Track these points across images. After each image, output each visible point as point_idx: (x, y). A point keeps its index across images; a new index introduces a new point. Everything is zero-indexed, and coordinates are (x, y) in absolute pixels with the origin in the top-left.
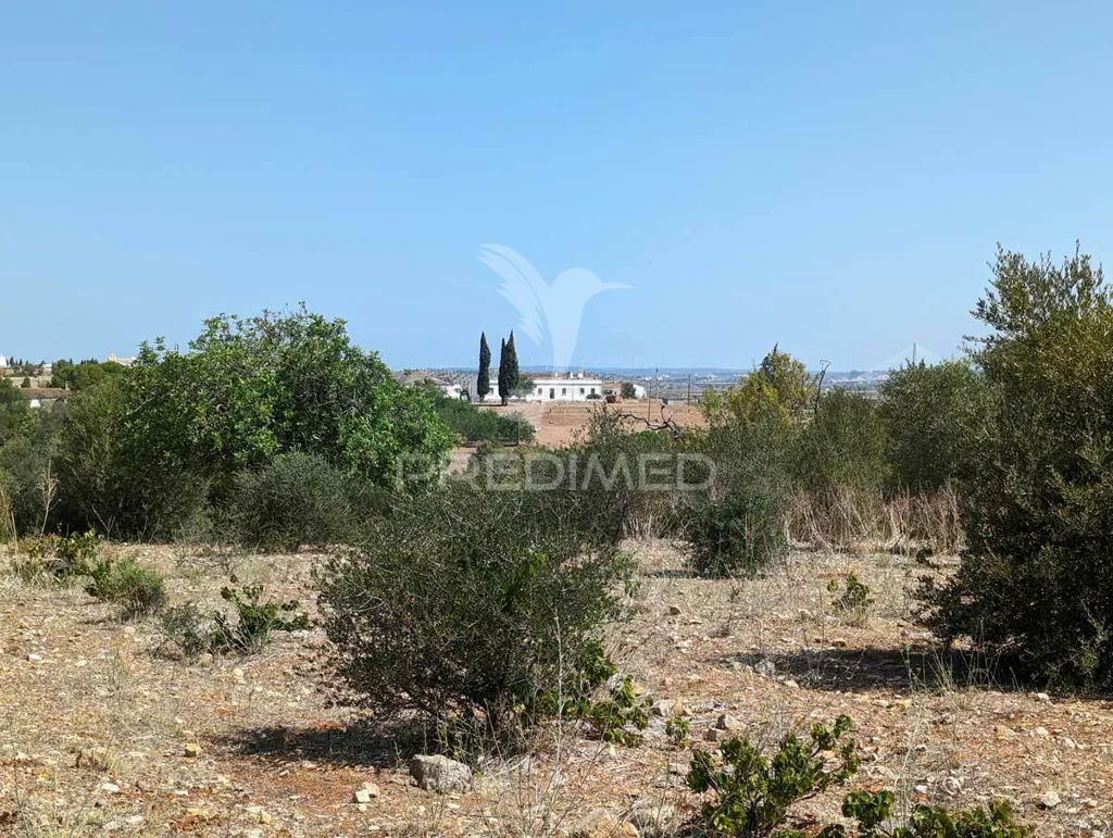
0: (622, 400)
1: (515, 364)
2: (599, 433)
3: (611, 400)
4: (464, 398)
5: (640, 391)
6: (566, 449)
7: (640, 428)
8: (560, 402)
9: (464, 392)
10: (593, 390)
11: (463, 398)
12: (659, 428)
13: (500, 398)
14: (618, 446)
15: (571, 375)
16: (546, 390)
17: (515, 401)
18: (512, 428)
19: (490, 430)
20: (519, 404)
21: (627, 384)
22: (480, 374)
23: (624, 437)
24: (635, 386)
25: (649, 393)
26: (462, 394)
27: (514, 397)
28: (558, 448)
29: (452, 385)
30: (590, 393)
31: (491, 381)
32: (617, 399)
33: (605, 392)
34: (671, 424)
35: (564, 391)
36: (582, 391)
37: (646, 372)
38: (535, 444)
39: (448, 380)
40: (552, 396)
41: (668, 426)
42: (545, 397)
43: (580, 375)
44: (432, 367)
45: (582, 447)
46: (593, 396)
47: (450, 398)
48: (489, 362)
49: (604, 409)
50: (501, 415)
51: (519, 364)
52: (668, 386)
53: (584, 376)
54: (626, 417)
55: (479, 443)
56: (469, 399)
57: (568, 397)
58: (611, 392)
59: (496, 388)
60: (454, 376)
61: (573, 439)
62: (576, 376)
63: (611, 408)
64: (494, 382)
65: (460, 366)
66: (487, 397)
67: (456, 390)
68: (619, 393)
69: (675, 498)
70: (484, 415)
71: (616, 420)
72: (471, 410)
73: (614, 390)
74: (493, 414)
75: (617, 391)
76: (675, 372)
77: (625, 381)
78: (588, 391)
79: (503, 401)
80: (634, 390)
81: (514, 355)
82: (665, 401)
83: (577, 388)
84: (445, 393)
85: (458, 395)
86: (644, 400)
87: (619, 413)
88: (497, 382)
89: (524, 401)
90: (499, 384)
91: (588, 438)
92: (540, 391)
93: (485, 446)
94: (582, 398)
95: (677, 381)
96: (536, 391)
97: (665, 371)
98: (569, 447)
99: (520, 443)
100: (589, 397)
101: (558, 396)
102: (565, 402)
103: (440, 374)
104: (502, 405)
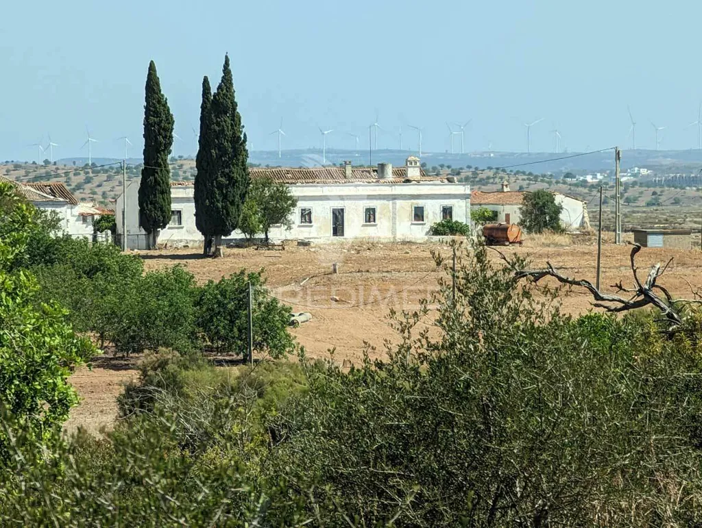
0: (525, 236)
1: (238, 144)
2: (466, 319)
3: (495, 236)
4: (105, 238)
5: (573, 212)
6: (380, 365)
7: (577, 306)
8: (360, 246)
9: (105, 223)
10: (447, 211)
11: (101, 237)
12: (627, 306)
13: (199, 237)
14: (518, 355)
15: (389, 170)
16: (322, 213)
17: (239, 244)
18: (233, 317)
19: (174, 322)
20: (251, 250)
21: (538, 195)
22: (146, 173)
23: (531, 331)
24: (559, 199)
25: (598, 218)
26: (98, 226)
27: (237, 234)
28: (359, 365)
29: (73, 203)
30: (439, 219)
31: (175, 193)
32: (513, 233)
33: (480, 217)
34: (656, 293)
35: (370, 215)
36: (419, 214)
37: (592, 160)
38: (293, 358)
39: (63, 193)
40: (338, 229)
41: (649, 299)
42: (319, 233)
43: (413, 173)
44: (21, 159)
45: (423, 358)
46: (447, 227)
47: (67, 238)
48: (169, 140)
49: (480, 257)
50: (201, 282)
51: (249, 146)
52: (648, 197)
53: (424, 173)
54: (538, 276)
55: (145, 357)
56: (117, 239)
57: (381, 231)
58: (495, 215)
59: (189, 211)
60: (75, 180)
61: (397, 340)
62: (401, 174)
63: (495, 257)
64: (182, 196)
65: (91, 154)
66: (164, 235)
67: (84, 218)
68: (516, 217)
69: (673, 489)
70: (159, 281)
71: (511, 285)
72: (122, 270)
73: (504, 210)
74: (180, 278)
75: (512, 212)
76: (668, 161)
77: (534, 187)
78: (434, 216)
79: (208, 244)
80: (558, 210)
81: (235, 119)
82: (641, 238)
83: (406, 207)
84: (54, 224)
85: (86, 231)
86: (584, 235)
87: (518, 269)
88: (191, 193)
89: (265, 243)
90: (198, 199)
91: (437, 336)
92: (306, 216)
93: (163, 365)
94: (419, 233)
95: (671, 183)
96: (295, 216)
97: (642, 158)
98: (386, 360)
99: (255, 355)
100: (436, 231)
101: (354, 228)
102: (372, 246)
103: (41, 175)
104: (205, 255)
